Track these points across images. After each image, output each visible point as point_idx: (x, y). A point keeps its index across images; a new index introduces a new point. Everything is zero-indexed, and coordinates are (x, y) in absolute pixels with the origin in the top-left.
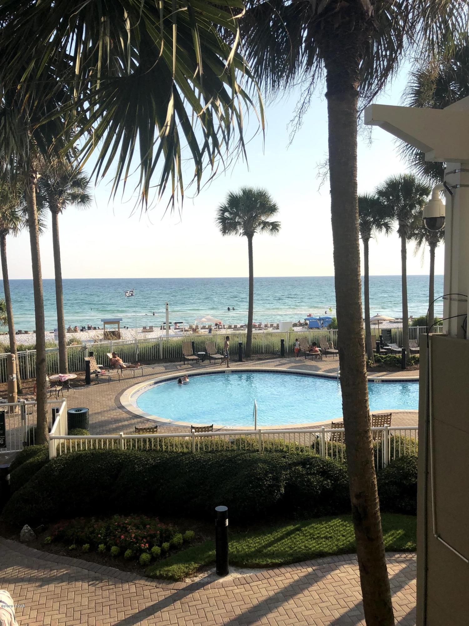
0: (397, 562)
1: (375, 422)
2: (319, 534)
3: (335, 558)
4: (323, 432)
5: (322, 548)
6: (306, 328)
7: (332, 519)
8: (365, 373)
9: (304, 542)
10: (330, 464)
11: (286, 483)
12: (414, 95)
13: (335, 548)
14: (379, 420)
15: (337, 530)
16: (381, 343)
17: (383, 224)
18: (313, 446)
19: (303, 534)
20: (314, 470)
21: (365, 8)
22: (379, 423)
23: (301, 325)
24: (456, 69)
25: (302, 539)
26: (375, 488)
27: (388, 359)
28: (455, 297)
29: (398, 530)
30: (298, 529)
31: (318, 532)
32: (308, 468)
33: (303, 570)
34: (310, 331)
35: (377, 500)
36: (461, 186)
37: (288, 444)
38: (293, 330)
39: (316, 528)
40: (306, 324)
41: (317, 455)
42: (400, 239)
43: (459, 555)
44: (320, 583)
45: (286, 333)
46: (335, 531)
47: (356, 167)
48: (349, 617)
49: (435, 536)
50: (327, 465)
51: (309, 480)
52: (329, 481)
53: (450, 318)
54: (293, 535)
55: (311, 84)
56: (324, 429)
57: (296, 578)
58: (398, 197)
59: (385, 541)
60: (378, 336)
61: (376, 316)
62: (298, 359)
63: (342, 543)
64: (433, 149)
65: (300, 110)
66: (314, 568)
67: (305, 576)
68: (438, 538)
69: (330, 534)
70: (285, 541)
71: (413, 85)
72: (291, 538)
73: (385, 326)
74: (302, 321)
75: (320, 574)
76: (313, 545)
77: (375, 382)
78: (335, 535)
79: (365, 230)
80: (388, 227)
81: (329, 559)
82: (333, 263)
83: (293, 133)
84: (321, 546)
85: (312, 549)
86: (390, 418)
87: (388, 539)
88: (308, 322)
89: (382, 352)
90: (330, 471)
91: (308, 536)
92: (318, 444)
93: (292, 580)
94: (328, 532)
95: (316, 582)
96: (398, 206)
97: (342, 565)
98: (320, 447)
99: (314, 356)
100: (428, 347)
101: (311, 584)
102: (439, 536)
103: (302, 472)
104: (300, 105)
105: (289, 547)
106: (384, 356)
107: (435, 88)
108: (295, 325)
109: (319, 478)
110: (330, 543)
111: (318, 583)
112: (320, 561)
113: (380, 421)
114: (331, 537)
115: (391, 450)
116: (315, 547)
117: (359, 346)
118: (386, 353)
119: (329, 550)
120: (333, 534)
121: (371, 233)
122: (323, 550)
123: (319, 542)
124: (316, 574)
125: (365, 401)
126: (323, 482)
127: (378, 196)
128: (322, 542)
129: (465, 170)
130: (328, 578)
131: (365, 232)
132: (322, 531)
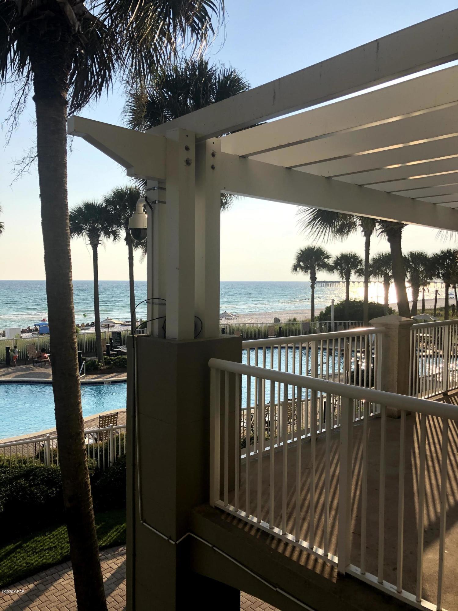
0: (120, 555)
1: (102, 424)
2: (41, 546)
3: (59, 568)
4: (48, 439)
5: (44, 561)
6: (36, 334)
7: (57, 528)
8: (78, 376)
9: (25, 559)
10: (55, 471)
11: (6, 500)
12: (131, 114)
13: (59, 557)
14: (105, 420)
15: (62, 538)
16: (112, 346)
17: (110, 232)
18: (37, 456)
19: (24, 551)
20: (38, 480)
21: (72, 23)
22: (106, 424)
23: (30, 331)
24: (167, 98)
25: (23, 556)
26: (88, 487)
27: (117, 360)
28: (156, 301)
29: (122, 524)
30: (20, 547)
31: (41, 544)
32: (32, 480)
33: (24, 588)
34: (38, 337)
35: (91, 499)
36: (159, 202)
37: (9, 458)
38: (21, 337)
39: (39, 541)
40: (37, 330)
41: (41, 465)
42: (127, 247)
43: (160, 534)
44: (43, 598)
45: (12, 341)
46: (59, 539)
47: (66, 175)
49: (141, 522)
50: (52, 473)
51: (32, 492)
52: (54, 489)
53: (152, 320)
54: (13, 554)
55: (26, 84)
56: (49, 436)
57: (16, 598)
58: (125, 207)
59: (110, 538)
60: (109, 339)
61: (107, 320)
62: (25, 367)
63: (66, 550)
64: (133, 166)
65: (15, 110)
66: (36, 583)
67: (26, 594)
68: (144, 524)
69: (54, 544)
70: (4, 563)
71: (130, 104)
72: (11, 558)
73: (116, 329)
74: (32, 327)
75: (42, 587)
76: (35, 560)
77: (105, 384)
78: (59, 544)
79: (94, 236)
80: (116, 236)
81: (52, 570)
82: (44, 268)
83: (10, 133)
84: (44, 559)
85: (35, 564)
86: (117, 418)
87: (113, 536)
88: (38, 327)
89: (112, 354)
90: (55, 478)
91: (29, 552)
92: (43, 453)
93: (11, 602)
94: (51, 542)
95: (38, 597)
96: (124, 215)
97: (66, 573)
98: (45, 456)
99: (43, 363)
100: (134, 347)
101: (32, 601)
102: (145, 522)
103: (24, 484)
104: (15, 105)
105: (8, 568)
106: (113, 358)
107: (146, 111)
108: (23, 331)
109: (44, 488)
110: (54, 553)
111: (40, 597)
112: (43, 574)
113: (107, 421)
114: (55, 547)
115: (116, 448)
116: (37, 561)
117: (71, 350)
118: (116, 355)
119: (53, 560)
120: (57, 543)
121: (100, 239)
122: (46, 562)
123: (42, 555)
124: (38, 589)
125: (77, 404)
126: (48, 492)
127: (105, 204)
128: (45, 554)
129: (162, 188)
130: (50, 590)
131: (94, 238)
132: (46, 542)
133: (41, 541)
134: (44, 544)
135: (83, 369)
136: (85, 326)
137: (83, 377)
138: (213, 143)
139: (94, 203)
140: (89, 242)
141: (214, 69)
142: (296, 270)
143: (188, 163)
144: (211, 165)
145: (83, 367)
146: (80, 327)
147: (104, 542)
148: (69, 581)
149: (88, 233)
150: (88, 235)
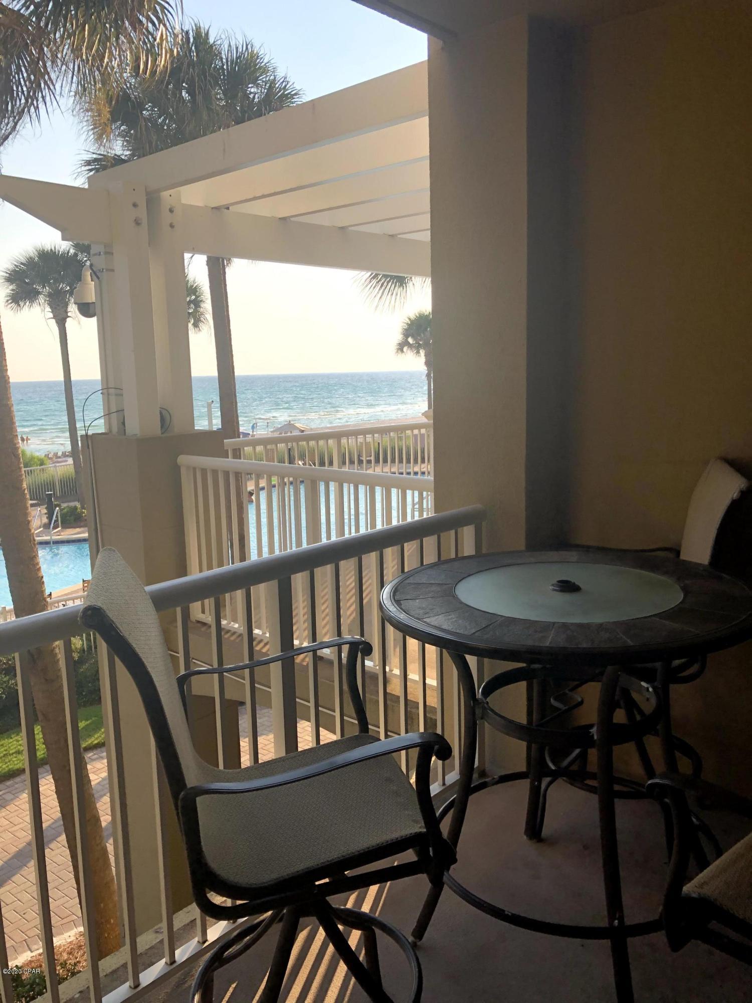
28: (112, 391)
36: (107, 270)
48: (53, 829)
53: (109, 414)
100: (88, 448)
117: (13, 457)
121: (69, 309)
123: (7, 761)
124: (4, 799)
125: (27, 522)
126: (9, 683)
127: (74, 251)
128: (11, 759)
129: (109, 253)
130: (21, 798)
131: (58, 308)
132: (12, 745)
133: (5, 745)
134: (9, 747)
135: (56, 521)
136: (60, 457)
137: (57, 532)
138: (170, 196)
139: (55, 248)
140: (51, 315)
141: (219, 42)
142: (402, 351)
143: (137, 222)
144: (170, 222)
145: (57, 516)
146: (51, 459)
147: (97, 739)
148: (49, 785)
149: (48, 299)
150: (48, 304)
